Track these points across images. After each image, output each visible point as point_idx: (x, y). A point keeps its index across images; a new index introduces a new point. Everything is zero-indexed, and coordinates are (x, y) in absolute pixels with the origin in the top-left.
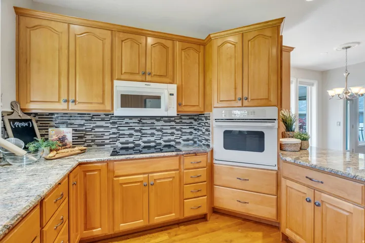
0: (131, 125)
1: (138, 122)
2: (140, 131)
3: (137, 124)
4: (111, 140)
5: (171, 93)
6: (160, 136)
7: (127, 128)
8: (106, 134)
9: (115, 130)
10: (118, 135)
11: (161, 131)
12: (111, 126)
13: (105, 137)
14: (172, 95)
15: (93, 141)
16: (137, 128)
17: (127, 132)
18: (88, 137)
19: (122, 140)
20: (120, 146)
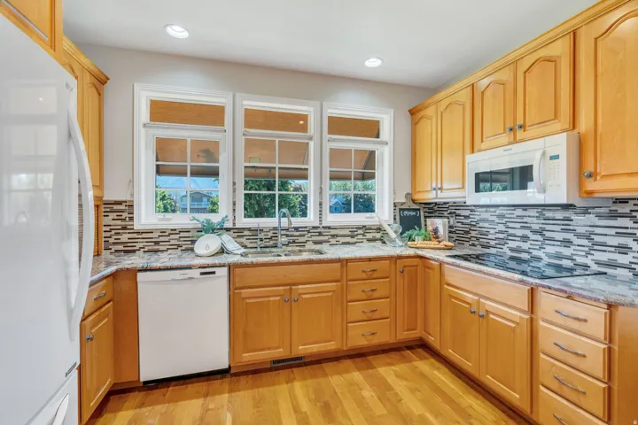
0: (525, 220)
1: (537, 215)
2: (540, 232)
3: (535, 220)
4: (497, 242)
5: (552, 154)
6: (586, 249)
7: (518, 225)
8: (492, 231)
9: (501, 227)
10: (505, 235)
11: (588, 238)
12: (497, 220)
13: (490, 237)
14: (557, 157)
15: (478, 239)
16: (536, 227)
17: (520, 233)
18: (473, 234)
19: (512, 244)
20: (510, 254)
